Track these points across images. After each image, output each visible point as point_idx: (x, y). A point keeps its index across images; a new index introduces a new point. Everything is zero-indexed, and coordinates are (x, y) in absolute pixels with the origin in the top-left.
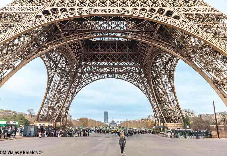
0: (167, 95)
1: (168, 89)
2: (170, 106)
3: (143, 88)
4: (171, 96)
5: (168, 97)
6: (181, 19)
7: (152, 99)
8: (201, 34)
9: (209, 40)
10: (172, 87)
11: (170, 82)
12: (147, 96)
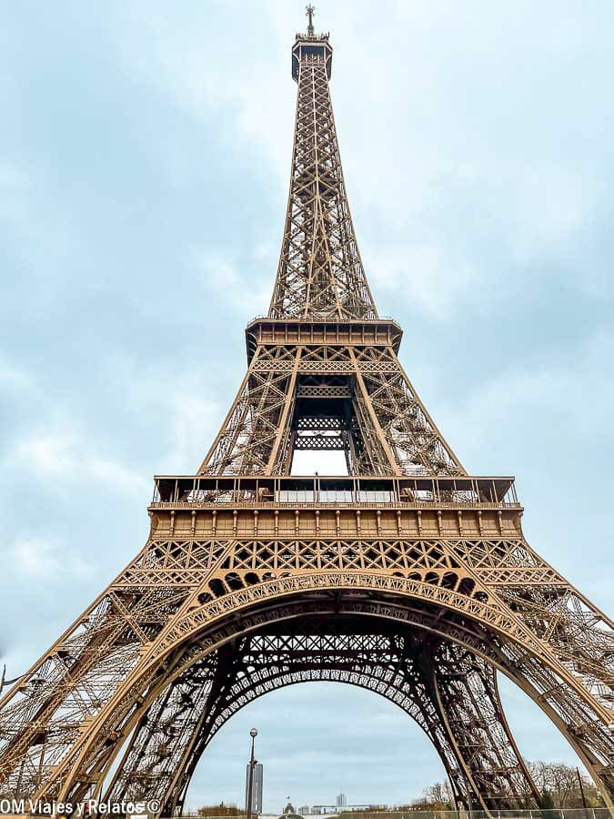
0: (486, 729)
1: (488, 713)
2: (497, 761)
3: (415, 709)
4: (497, 730)
5: (489, 735)
6: (491, 601)
7: (443, 743)
8: (528, 639)
9: (542, 654)
10: (496, 709)
11: (488, 692)
12: (427, 733)
